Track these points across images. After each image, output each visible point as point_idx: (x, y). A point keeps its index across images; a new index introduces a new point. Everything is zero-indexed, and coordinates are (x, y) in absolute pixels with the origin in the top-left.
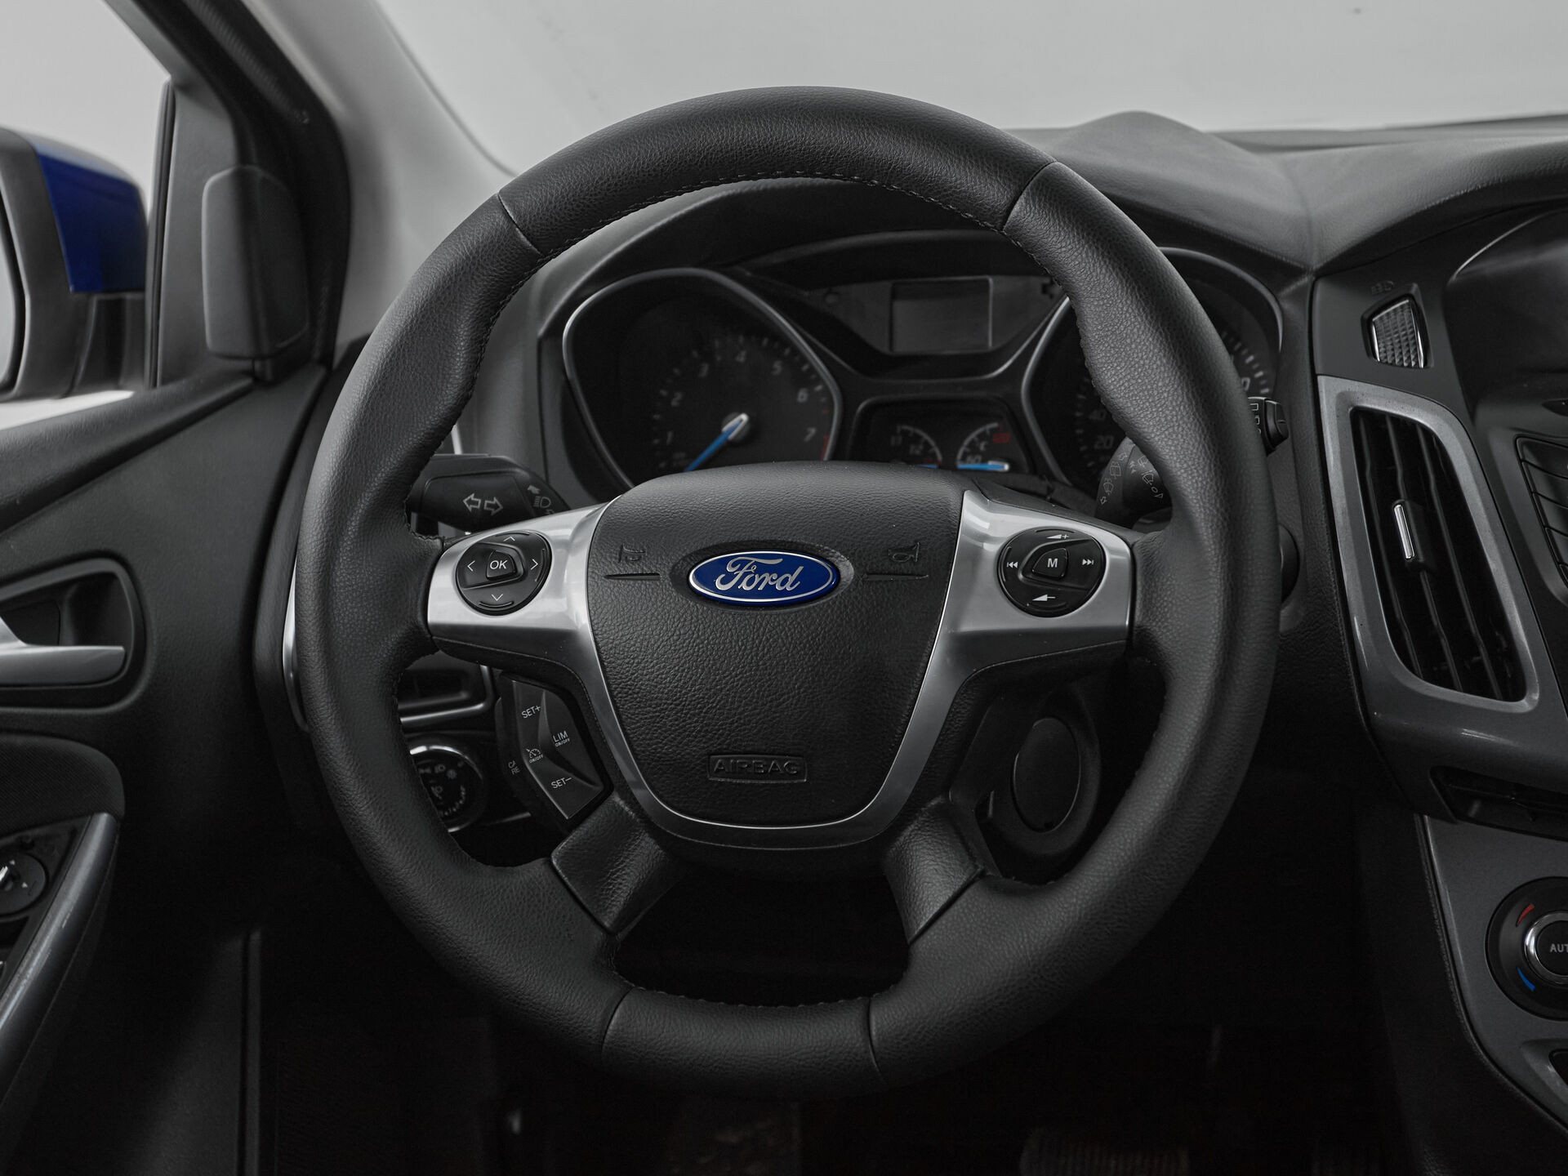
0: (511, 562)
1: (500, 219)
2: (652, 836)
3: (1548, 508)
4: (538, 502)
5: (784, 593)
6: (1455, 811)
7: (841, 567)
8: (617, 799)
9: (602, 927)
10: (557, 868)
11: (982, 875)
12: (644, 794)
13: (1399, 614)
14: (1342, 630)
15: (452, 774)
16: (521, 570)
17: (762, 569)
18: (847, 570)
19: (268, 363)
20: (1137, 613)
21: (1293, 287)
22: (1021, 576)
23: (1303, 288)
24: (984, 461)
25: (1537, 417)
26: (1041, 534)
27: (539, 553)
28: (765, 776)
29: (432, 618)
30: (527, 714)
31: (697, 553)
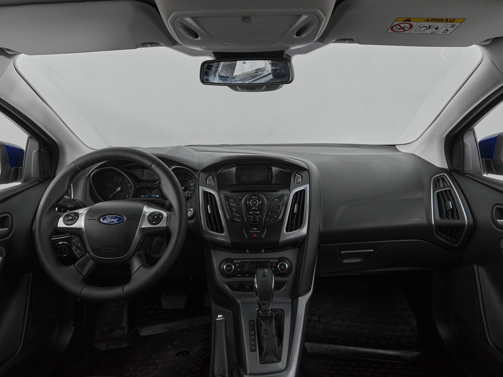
0: (72, 217)
1: (74, 165)
2: (92, 260)
3: (227, 206)
4: (80, 205)
5: (115, 222)
6: (215, 249)
7: (124, 218)
8: (87, 254)
9: (82, 275)
10: (76, 266)
11: (143, 264)
12: (91, 253)
13: (208, 221)
14: (200, 222)
15: (66, 247)
16: (74, 218)
17: (112, 218)
18: (125, 218)
19: (42, 179)
20: (167, 225)
21: (197, 173)
22: (151, 219)
23: (198, 173)
24: (156, 195)
25: (227, 193)
26: (155, 212)
27: (77, 215)
28: (110, 250)
29: (58, 226)
30: (74, 241)
31: (102, 216)
